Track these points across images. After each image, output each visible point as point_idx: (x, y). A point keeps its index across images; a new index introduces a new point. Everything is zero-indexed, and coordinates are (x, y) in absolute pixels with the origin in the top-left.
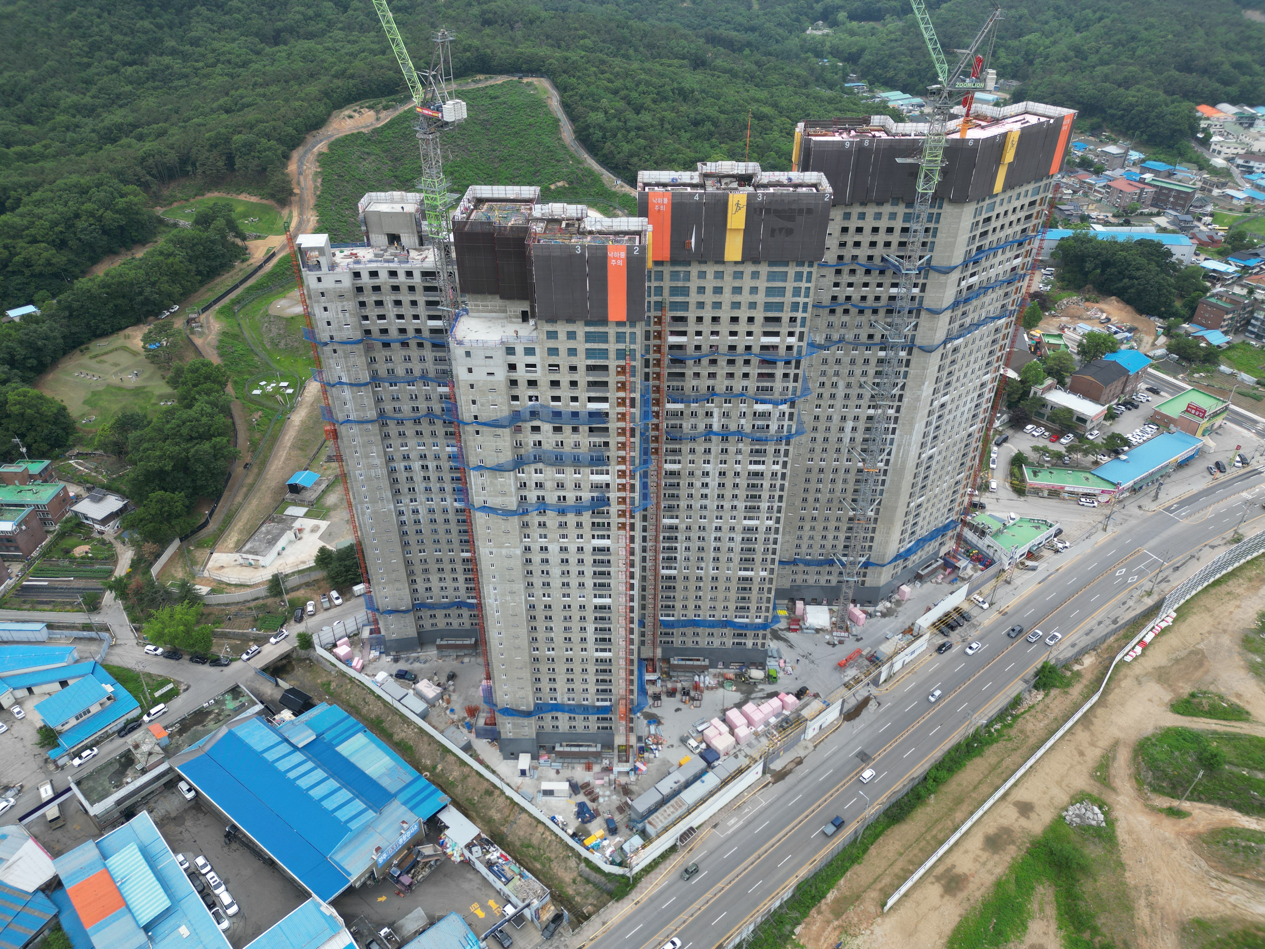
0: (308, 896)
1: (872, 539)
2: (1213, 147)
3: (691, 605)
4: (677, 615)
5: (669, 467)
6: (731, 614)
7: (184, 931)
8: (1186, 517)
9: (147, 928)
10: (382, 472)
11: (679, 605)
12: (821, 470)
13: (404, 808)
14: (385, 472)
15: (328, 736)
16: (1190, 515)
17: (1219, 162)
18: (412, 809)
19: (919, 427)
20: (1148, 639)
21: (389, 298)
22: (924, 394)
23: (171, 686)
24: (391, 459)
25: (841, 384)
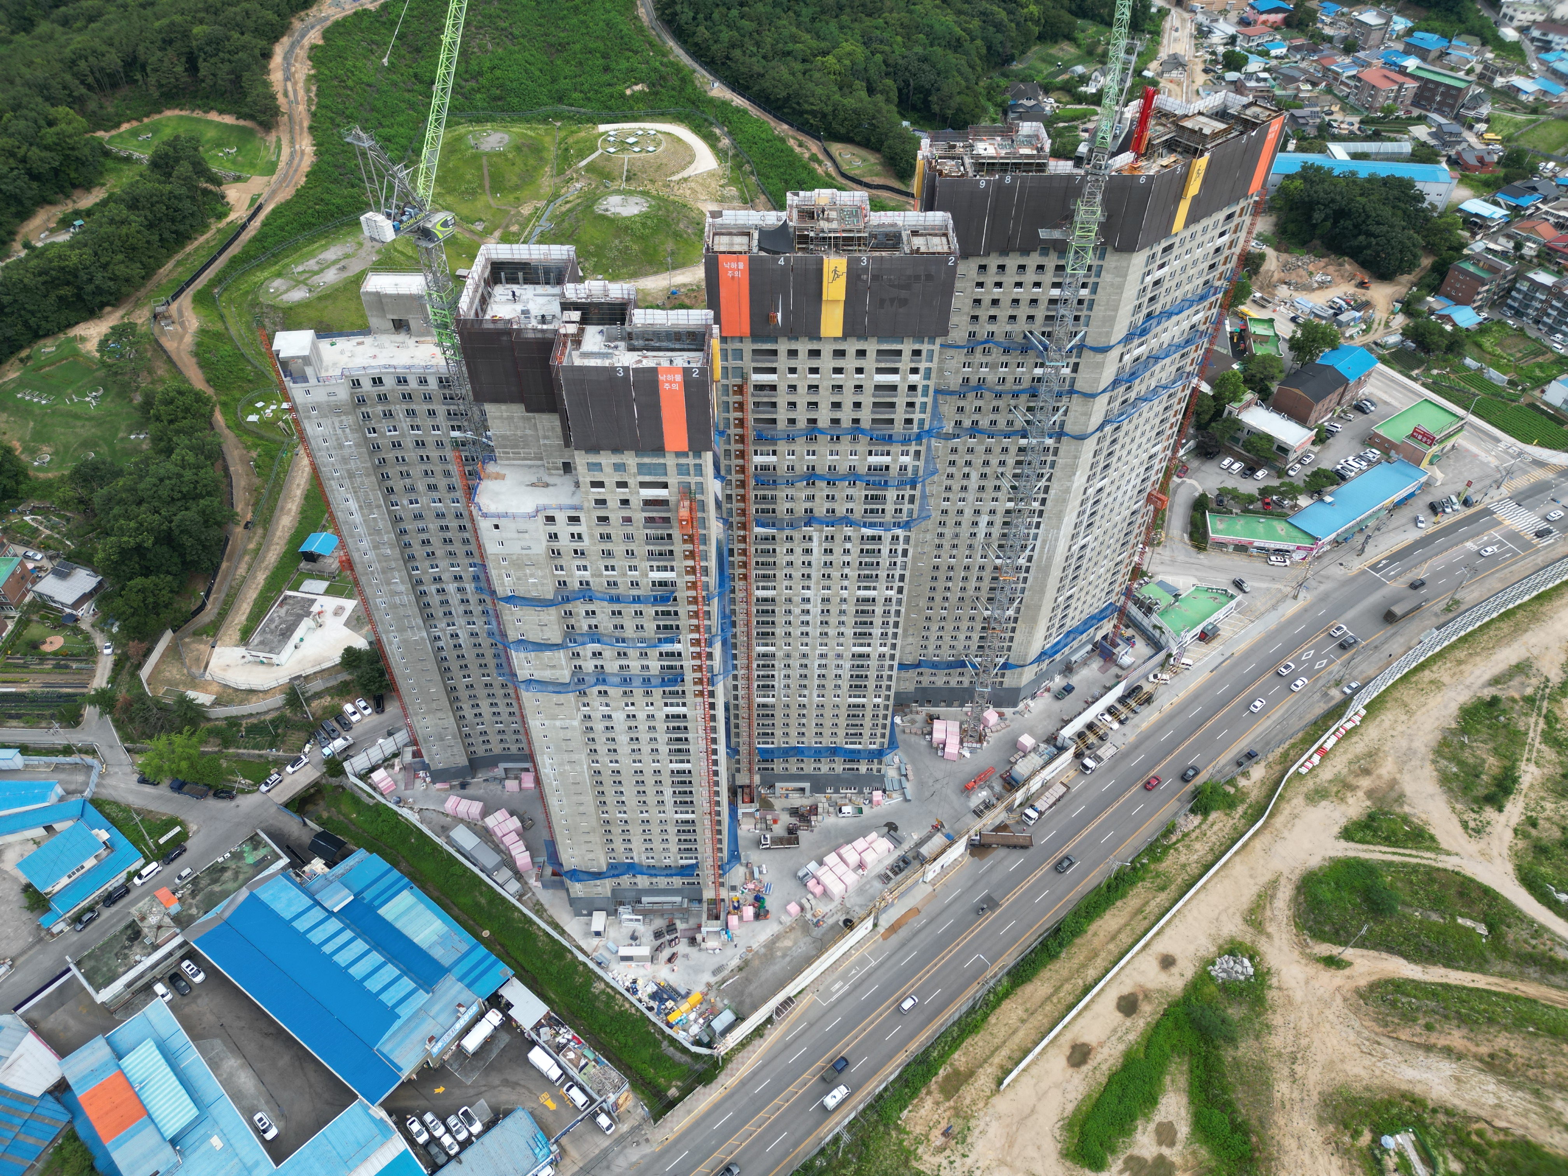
0: (356, 1097)
1: (1011, 639)
2: (1504, 10)
3: (794, 732)
4: (778, 742)
5: (761, 593)
6: (840, 741)
7: (216, 1142)
8: (1394, 577)
9: (174, 1142)
10: (408, 598)
11: (778, 732)
12: (951, 568)
13: (460, 985)
14: (412, 598)
15: (368, 895)
16: (1399, 574)
17: (1509, 34)
18: (469, 986)
19: (1070, 519)
20: (1328, 746)
21: (399, 410)
22: (1075, 485)
23: (178, 829)
24: (420, 582)
25: (975, 476)
